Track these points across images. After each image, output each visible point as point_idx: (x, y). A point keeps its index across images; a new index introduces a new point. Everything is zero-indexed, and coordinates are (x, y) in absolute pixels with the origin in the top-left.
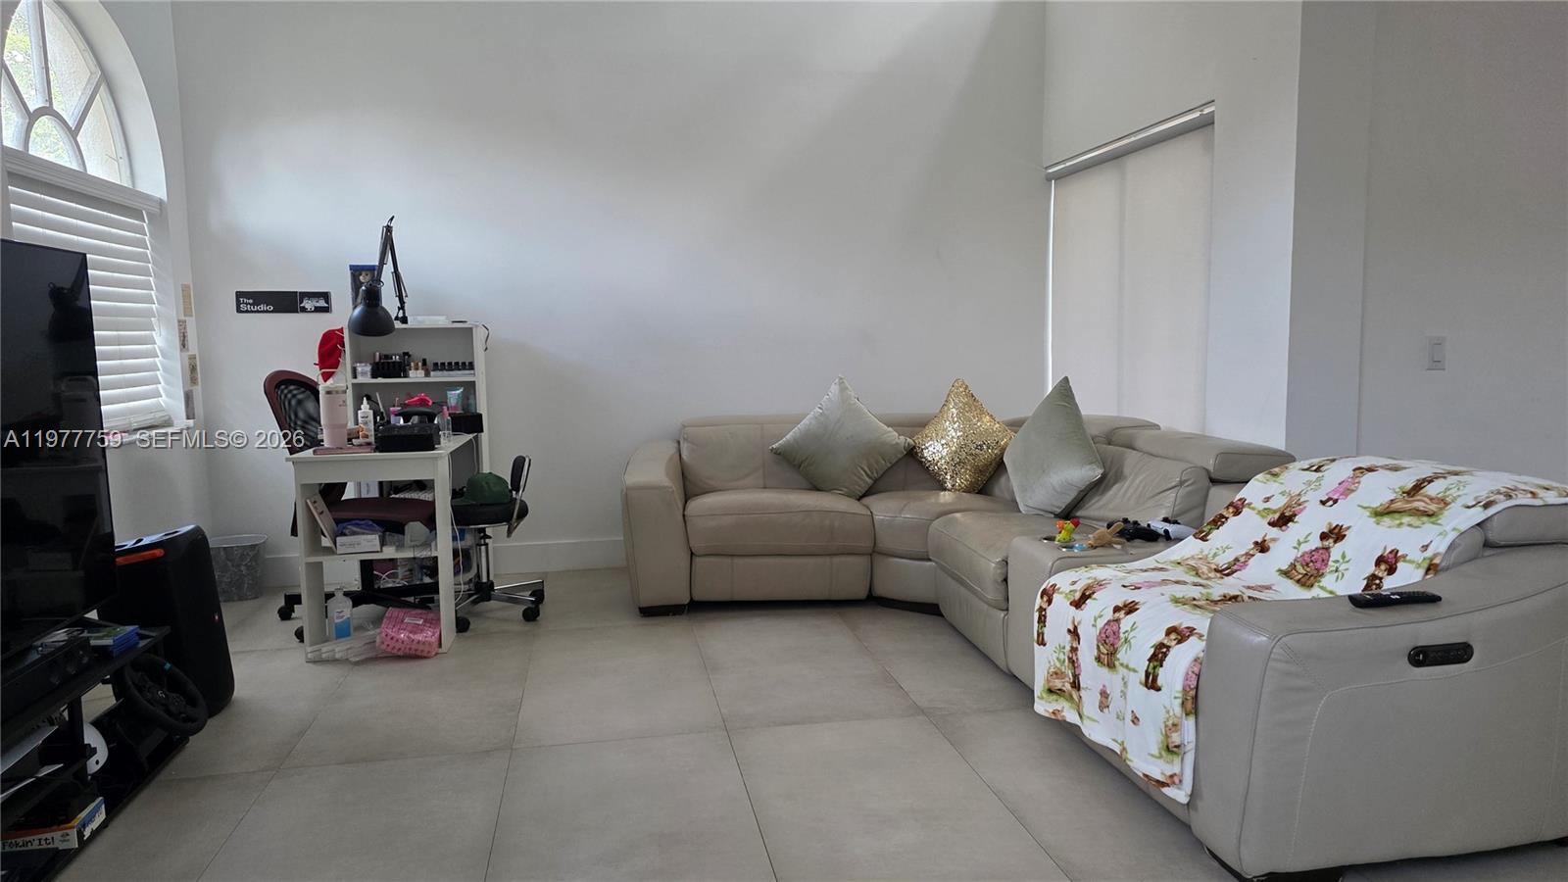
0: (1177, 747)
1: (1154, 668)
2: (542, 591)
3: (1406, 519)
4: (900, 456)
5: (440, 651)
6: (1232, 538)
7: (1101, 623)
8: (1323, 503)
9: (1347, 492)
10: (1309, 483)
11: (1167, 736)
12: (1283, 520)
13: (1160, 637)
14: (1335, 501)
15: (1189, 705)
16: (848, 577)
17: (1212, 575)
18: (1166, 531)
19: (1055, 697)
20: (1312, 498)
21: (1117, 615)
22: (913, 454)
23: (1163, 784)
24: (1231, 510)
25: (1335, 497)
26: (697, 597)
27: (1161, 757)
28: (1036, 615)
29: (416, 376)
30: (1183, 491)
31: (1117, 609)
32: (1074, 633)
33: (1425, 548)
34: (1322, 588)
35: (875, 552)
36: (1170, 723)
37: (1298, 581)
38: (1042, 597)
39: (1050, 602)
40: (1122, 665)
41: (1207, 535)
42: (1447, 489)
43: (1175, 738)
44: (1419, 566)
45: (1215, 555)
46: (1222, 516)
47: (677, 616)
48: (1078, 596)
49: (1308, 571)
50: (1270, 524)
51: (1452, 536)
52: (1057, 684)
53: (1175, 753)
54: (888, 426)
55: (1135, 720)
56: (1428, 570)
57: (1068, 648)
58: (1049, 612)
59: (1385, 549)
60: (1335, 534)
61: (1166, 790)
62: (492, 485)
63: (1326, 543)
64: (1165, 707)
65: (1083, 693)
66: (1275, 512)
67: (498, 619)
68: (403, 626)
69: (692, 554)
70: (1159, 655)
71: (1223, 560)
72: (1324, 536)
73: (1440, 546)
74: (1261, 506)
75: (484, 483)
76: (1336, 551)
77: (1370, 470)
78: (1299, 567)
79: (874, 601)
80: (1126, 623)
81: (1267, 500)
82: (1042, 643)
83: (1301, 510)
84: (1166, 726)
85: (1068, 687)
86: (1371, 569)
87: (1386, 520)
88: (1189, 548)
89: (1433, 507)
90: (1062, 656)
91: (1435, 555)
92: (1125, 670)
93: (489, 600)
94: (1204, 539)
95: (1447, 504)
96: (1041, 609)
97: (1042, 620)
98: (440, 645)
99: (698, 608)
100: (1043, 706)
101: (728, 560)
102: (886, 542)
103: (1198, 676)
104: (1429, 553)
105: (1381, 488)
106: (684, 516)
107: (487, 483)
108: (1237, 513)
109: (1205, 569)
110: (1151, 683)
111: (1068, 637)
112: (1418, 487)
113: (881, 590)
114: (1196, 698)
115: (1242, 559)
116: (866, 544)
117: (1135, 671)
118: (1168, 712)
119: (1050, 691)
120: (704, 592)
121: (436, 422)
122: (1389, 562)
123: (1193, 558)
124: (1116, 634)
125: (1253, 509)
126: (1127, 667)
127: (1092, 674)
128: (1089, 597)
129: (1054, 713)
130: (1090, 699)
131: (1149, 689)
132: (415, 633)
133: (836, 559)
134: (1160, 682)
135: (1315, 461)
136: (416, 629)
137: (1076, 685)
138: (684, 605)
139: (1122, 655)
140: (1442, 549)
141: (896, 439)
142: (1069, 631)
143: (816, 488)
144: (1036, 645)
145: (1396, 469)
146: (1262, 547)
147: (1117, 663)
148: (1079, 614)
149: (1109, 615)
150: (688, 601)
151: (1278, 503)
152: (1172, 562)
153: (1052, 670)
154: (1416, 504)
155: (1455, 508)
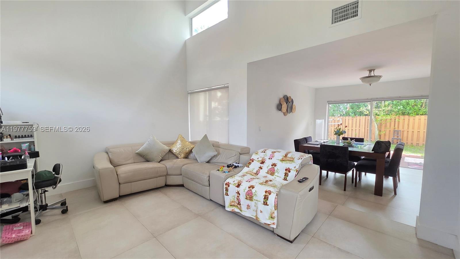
0: (274, 217)
1: (266, 201)
2: (66, 202)
3: (288, 162)
4: (168, 151)
5: (32, 235)
6: (255, 166)
7: (246, 191)
8: (269, 159)
9: (273, 157)
10: (264, 155)
11: (271, 215)
12: (263, 163)
13: (264, 194)
14: (271, 159)
15: (276, 208)
16: (161, 182)
17: (255, 175)
18: (238, 166)
19: (232, 207)
20: (267, 158)
21: (250, 189)
22: (170, 151)
23: (270, 225)
24: (251, 161)
25: (271, 158)
26: (121, 195)
27: (269, 219)
28: (225, 189)
29: (7, 140)
30: (236, 157)
31: (249, 188)
32: (238, 193)
33: (295, 167)
34: (276, 175)
35: (167, 175)
36: (272, 212)
37: (270, 174)
38: (226, 185)
39: (229, 186)
40: (255, 200)
41: (249, 166)
42: (292, 156)
43: (274, 215)
44: (295, 171)
45: (252, 170)
46: (250, 162)
47: (116, 201)
48: (237, 185)
49: (272, 172)
50: (260, 163)
51: (299, 165)
52: (233, 204)
53: (273, 218)
54: (164, 144)
55: (261, 212)
56: (297, 171)
57: (236, 196)
58: (229, 188)
59: (286, 168)
60: (274, 165)
61: (270, 226)
62: (47, 174)
63: (273, 167)
64: (270, 209)
65: (241, 206)
66: (260, 161)
67: (52, 215)
68: (13, 232)
69: (119, 184)
70: (266, 198)
71: (255, 171)
72: (272, 165)
73: (297, 167)
74: (258, 160)
75: (44, 174)
76: (276, 168)
77: (275, 152)
78: (269, 171)
79: (167, 186)
80: (253, 191)
81: (258, 159)
82: (228, 195)
83: (265, 161)
84: (271, 213)
85: (236, 204)
86: (285, 172)
87: (283, 162)
88: (246, 169)
89: (291, 159)
90: (234, 198)
91: (297, 169)
92: (256, 201)
93: (46, 210)
94: (248, 167)
95: (294, 159)
96: (226, 188)
97: (227, 190)
98: (32, 233)
99: (122, 197)
100: (228, 209)
101: (130, 183)
102: (169, 173)
103: (277, 201)
104: (296, 168)
105: (279, 156)
106: (117, 174)
107: (45, 174)
108: (253, 161)
109: (253, 174)
110: (265, 204)
111: (236, 194)
112: (286, 156)
113: (168, 183)
114: (277, 206)
115: (258, 171)
116: (165, 174)
117: (259, 201)
118: (271, 210)
119: (231, 205)
120: (123, 192)
121: (23, 157)
122: (288, 170)
123: (248, 171)
124: (252, 193)
125: (256, 160)
126: (257, 200)
127: (244, 202)
128: (240, 185)
129: (232, 210)
130: (244, 207)
131: (265, 205)
132: (19, 233)
133: (158, 178)
134: (268, 204)
135: (262, 150)
136: (20, 231)
137: (239, 204)
138: (118, 198)
139: (254, 198)
140: (298, 167)
141: (167, 148)
142: (236, 193)
143: (148, 161)
144: (225, 196)
145: (279, 152)
146: (261, 168)
147: (253, 200)
148: (238, 189)
149: (248, 189)
150: (118, 196)
151: (260, 159)
152: (245, 173)
153: (231, 201)
154: (288, 159)
155: (296, 160)
